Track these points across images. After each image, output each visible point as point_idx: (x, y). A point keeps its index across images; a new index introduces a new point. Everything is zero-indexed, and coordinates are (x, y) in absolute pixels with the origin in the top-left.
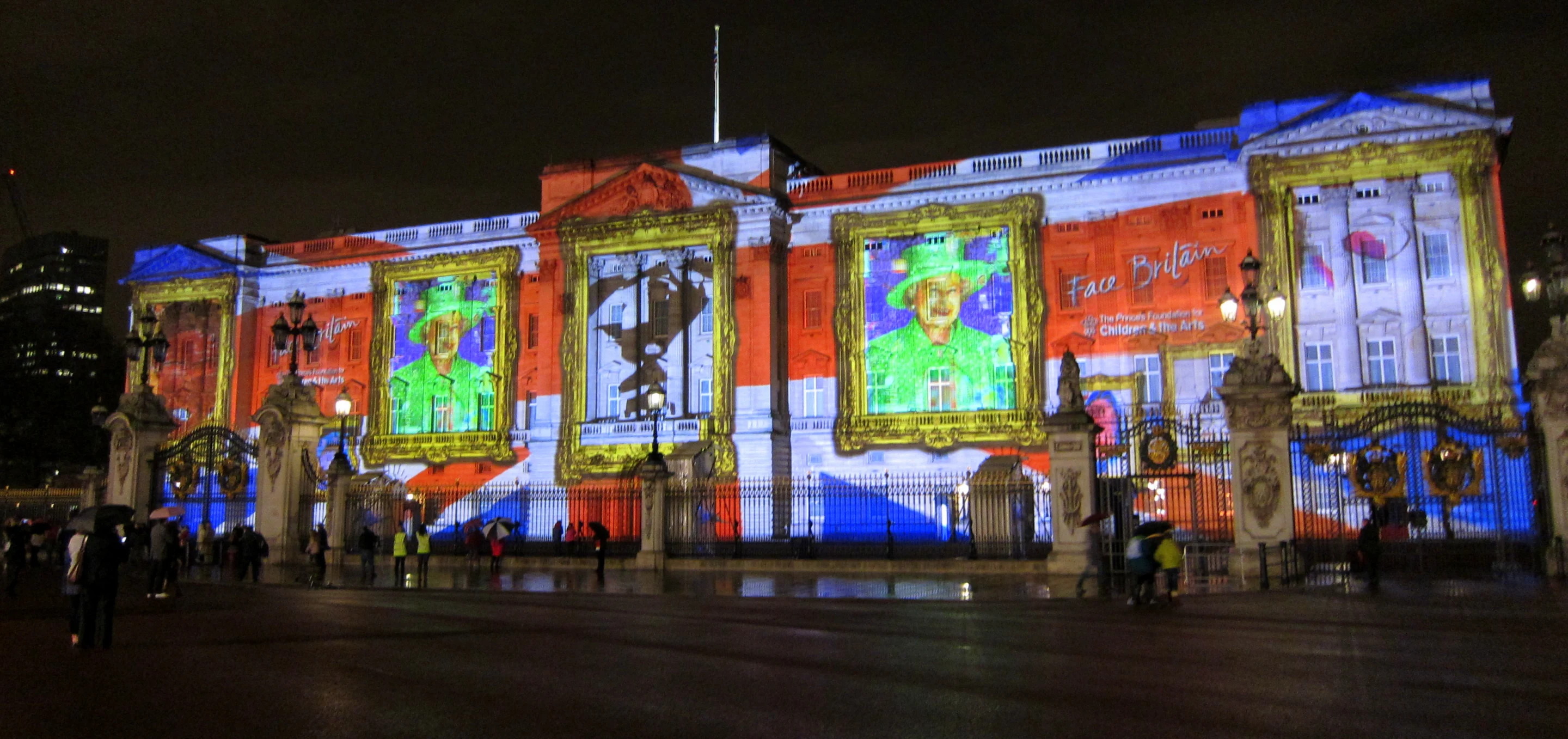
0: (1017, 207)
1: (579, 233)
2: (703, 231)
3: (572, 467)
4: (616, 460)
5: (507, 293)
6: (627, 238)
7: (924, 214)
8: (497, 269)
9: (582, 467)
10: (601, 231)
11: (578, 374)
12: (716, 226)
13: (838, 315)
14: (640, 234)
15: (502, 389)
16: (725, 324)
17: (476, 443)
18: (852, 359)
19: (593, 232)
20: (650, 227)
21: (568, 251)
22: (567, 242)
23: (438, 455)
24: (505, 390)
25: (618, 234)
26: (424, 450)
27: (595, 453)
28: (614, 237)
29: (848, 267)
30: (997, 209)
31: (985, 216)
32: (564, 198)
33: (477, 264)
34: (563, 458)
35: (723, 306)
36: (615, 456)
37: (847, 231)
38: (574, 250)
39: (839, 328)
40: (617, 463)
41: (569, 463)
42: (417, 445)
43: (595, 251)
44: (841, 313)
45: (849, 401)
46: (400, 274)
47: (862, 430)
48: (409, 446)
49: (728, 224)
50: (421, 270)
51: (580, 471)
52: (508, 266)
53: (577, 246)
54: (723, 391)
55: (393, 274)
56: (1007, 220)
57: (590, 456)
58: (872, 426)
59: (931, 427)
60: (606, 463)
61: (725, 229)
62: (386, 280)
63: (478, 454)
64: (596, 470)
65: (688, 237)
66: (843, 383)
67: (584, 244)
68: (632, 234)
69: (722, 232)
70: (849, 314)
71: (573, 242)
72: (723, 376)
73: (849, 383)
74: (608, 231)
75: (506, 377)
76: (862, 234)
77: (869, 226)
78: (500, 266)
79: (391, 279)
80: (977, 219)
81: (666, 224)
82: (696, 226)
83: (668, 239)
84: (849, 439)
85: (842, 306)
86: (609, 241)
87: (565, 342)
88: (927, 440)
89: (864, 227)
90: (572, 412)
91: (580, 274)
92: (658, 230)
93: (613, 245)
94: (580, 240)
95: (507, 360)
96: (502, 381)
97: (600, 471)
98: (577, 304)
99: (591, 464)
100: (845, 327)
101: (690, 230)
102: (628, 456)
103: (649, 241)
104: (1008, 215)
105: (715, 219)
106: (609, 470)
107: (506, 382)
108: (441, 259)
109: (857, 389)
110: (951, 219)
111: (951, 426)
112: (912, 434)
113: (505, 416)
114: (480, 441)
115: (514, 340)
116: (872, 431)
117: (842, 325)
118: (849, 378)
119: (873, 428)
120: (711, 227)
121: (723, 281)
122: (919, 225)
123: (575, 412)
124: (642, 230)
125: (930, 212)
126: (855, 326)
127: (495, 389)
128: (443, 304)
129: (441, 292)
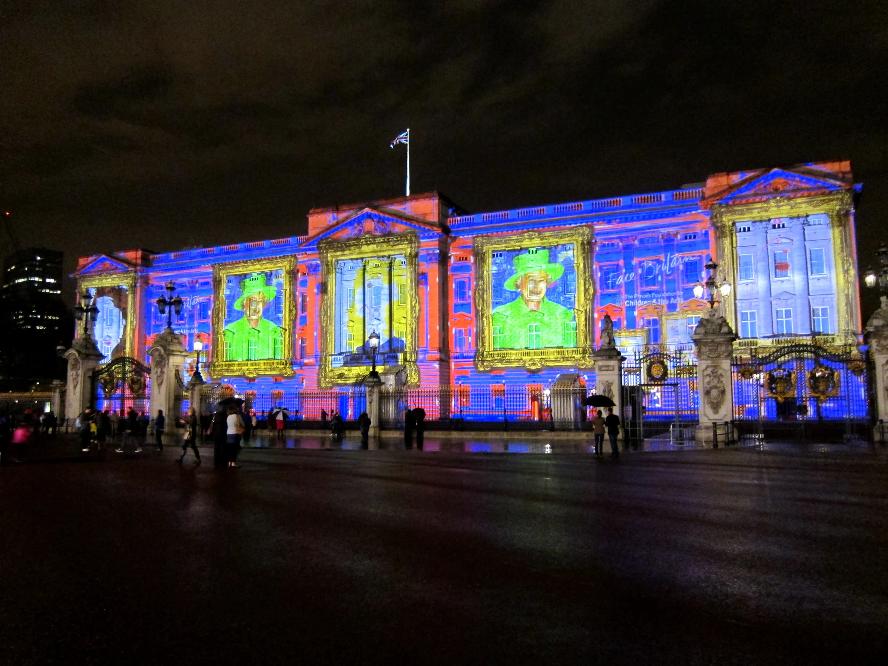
0: (579, 233)
1: (330, 248)
2: (401, 247)
3: (327, 380)
5: (290, 282)
6: (357, 250)
7: (527, 237)
8: (284, 268)
9: (333, 380)
10: (342, 247)
11: (330, 328)
12: (407, 244)
13: (477, 295)
14: (365, 248)
16: (413, 299)
17: (273, 367)
18: (484, 319)
19: (338, 247)
20: (370, 244)
21: (323, 258)
22: (323, 253)
23: (252, 373)
24: (289, 336)
25: (352, 248)
26: (244, 370)
27: (340, 372)
28: (350, 250)
29: (483, 267)
30: (567, 234)
31: (561, 238)
32: (321, 228)
33: (272, 266)
34: (322, 375)
35: (412, 289)
36: (351, 374)
37: (482, 246)
38: (327, 257)
39: (477, 301)
40: (352, 378)
41: (325, 378)
42: (240, 367)
43: (339, 258)
44: (479, 293)
45: (483, 343)
46: (228, 271)
47: (490, 359)
48: (235, 368)
49: (415, 243)
50: (241, 269)
51: (332, 382)
52: (290, 266)
53: (329, 255)
54: (411, 337)
55: (225, 271)
56: (573, 240)
57: (337, 374)
59: (529, 358)
60: (346, 378)
61: (413, 245)
62: (221, 275)
63: (274, 372)
64: (340, 381)
65: (392, 250)
66: (480, 332)
67: (333, 254)
68: (360, 248)
69: (411, 247)
70: (483, 294)
71: (327, 253)
72: (412, 329)
73: (483, 333)
74: (346, 246)
75: (290, 329)
76: (490, 248)
77: (495, 244)
79: (224, 273)
80: (557, 240)
81: (379, 243)
82: (396, 243)
83: (381, 251)
84: (483, 364)
85: (479, 289)
86: (347, 252)
87: (322, 310)
88: (527, 365)
89: (492, 245)
90: (327, 349)
91: (331, 271)
92: (375, 246)
93: (350, 254)
94: (331, 252)
95: (290, 320)
97: (343, 382)
98: (329, 288)
99: (338, 378)
100: (481, 301)
101: (393, 246)
102: (359, 375)
103: (370, 252)
104: (574, 238)
105: (407, 240)
106: (348, 382)
107: (289, 332)
108: (252, 263)
109: (487, 336)
110: (541, 240)
111: (540, 357)
112: (518, 362)
113: (289, 351)
114: (275, 365)
115: (294, 309)
116: (495, 360)
117: (479, 300)
118: (483, 330)
119: (496, 358)
120: (405, 244)
121: (411, 275)
122: (523, 243)
123: (329, 349)
124: (366, 246)
125: (529, 236)
126: (486, 300)
127: (283, 336)
128: (253, 288)
129: (252, 281)
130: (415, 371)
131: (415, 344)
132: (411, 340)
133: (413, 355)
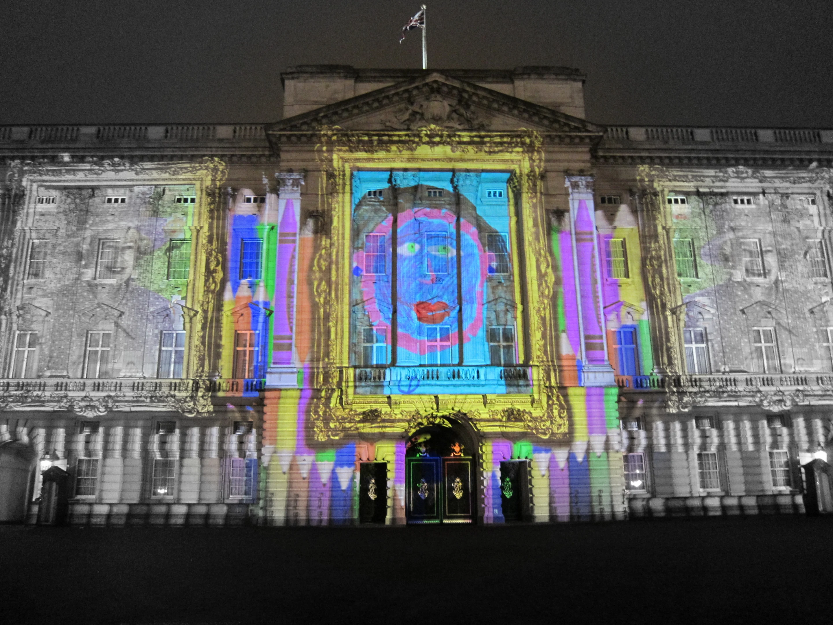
0: (823, 178)
1: (340, 142)
2: (507, 156)
3: (332, 425)
4: (399, 416)
5: (211, 211)
6: (406, 153)
7: (732, 175)
8: (198, 183)
9: (348, 425)
10: (371, 141)
11: (336, 307)
12: (523, 152)
13: (649, 267)
14: (423, 150)
15: (199, 326)
16: (542, 259)
17: (158, 394)
18: (668, 313)
19: (360, 142)
20: (438, 144)
21: (322, 161)
22: (320, 151)
23: (93, 407)
24: (204, 328)
25: (394, 148)
26: (72, 400)
27: (367, 408)
28: (389, 151)
29: (655, 219)
30: (803, 178)
31: (794, 183)
32: (316, 103)
33: (166, 176)
34: (316, 412)
35: (537, 239)
36: (397, 411)
37: (652, 181)
38: (331, 160)
39: (650, 279)
40: (399, 421)
41: (326, 420)
42: (62, 393)
43: (360, 165)
44: (652, 265)
45: (670, 358)
46: (44, 178)
47: (695, 389)
48: (48, 394)
49: (539, 152)
50: (81, 175)
51: (344, 429)
52: (213, 180)
53: (335, 156)
54: (544, 336)
55: (37, 177)
56: (815, 188)
57: (359, 410)
58: (706, 386)
59: (774, 388)
60: (384, 421)
61: (536, 156)
62: (24, 184)
63: (160, 408)
64: (367, 429)
65: (488, 160)
66: (661, 337)
67: (347, 155)
68: (412, 149)
69: (531, 159)
70: (660, 266)
71: (330, 151)
72: (543, 319)
73: (668, 340)
74: (381, 142)
75: (205, 312)
76: (667, 186)
77: (675, 180)
78: (201, 180)
79: (32, 181)
80: (787, 185)
81: (460, 143)
82: (496, 149)
83: (462, 160)
84: (680, 400)
85: (652, 258)
86: (381, 154)
87: (315, 268)
88: (765, 403)
89: (670, 181)
90: (327, 354)
91: (340, 188)
92: (448, 148)
93: (386, 160)
94: (340, 150)
95: (207, 291)
96: (199, 316)
97: (377, 430)
98: (335, 223)
99: (359, 422)
100: (658, 280)
101: (490, 153)
102: (418, 413)
103: (436, 160)
104: (816, 185)
105: (523, 144)
106: (388, 430)
107: (205, 318)
108: (114, 165)
109: (677, 345)
110: (761, 181)
111: (794, 388)
112: (753, 396)
113: (202, 359)
114: (165, 391)
115: (219, 268)
116: (708, 392)
117: (654, 278)
118: (667, 333)
119: (708, 388)
120: (518, 152)
121: (535, 212)
122: (727, 184)
123: (332, 355)
124: (427, 147)
125: (737, 172)
126: (668, 279)
127: (188, 326)
128: (110, 218)
129: (107, 205)
130: (561, 407)
131: (552, 351)
132: (542, 343)
133: (552, 374)
